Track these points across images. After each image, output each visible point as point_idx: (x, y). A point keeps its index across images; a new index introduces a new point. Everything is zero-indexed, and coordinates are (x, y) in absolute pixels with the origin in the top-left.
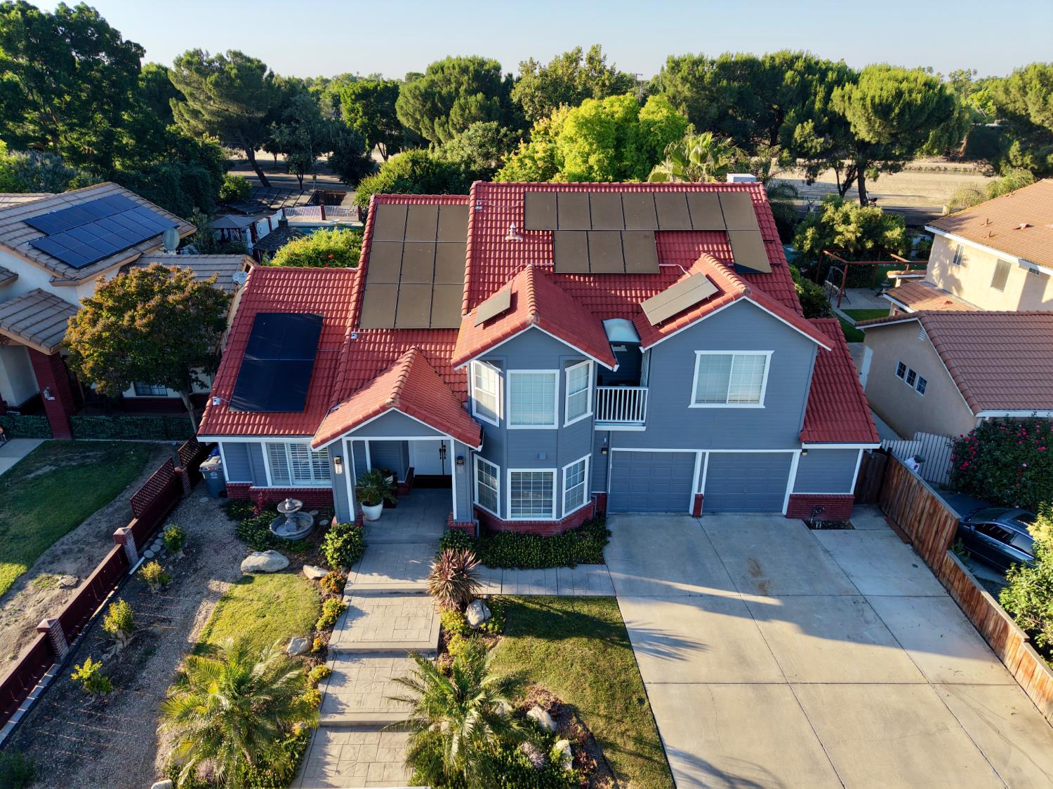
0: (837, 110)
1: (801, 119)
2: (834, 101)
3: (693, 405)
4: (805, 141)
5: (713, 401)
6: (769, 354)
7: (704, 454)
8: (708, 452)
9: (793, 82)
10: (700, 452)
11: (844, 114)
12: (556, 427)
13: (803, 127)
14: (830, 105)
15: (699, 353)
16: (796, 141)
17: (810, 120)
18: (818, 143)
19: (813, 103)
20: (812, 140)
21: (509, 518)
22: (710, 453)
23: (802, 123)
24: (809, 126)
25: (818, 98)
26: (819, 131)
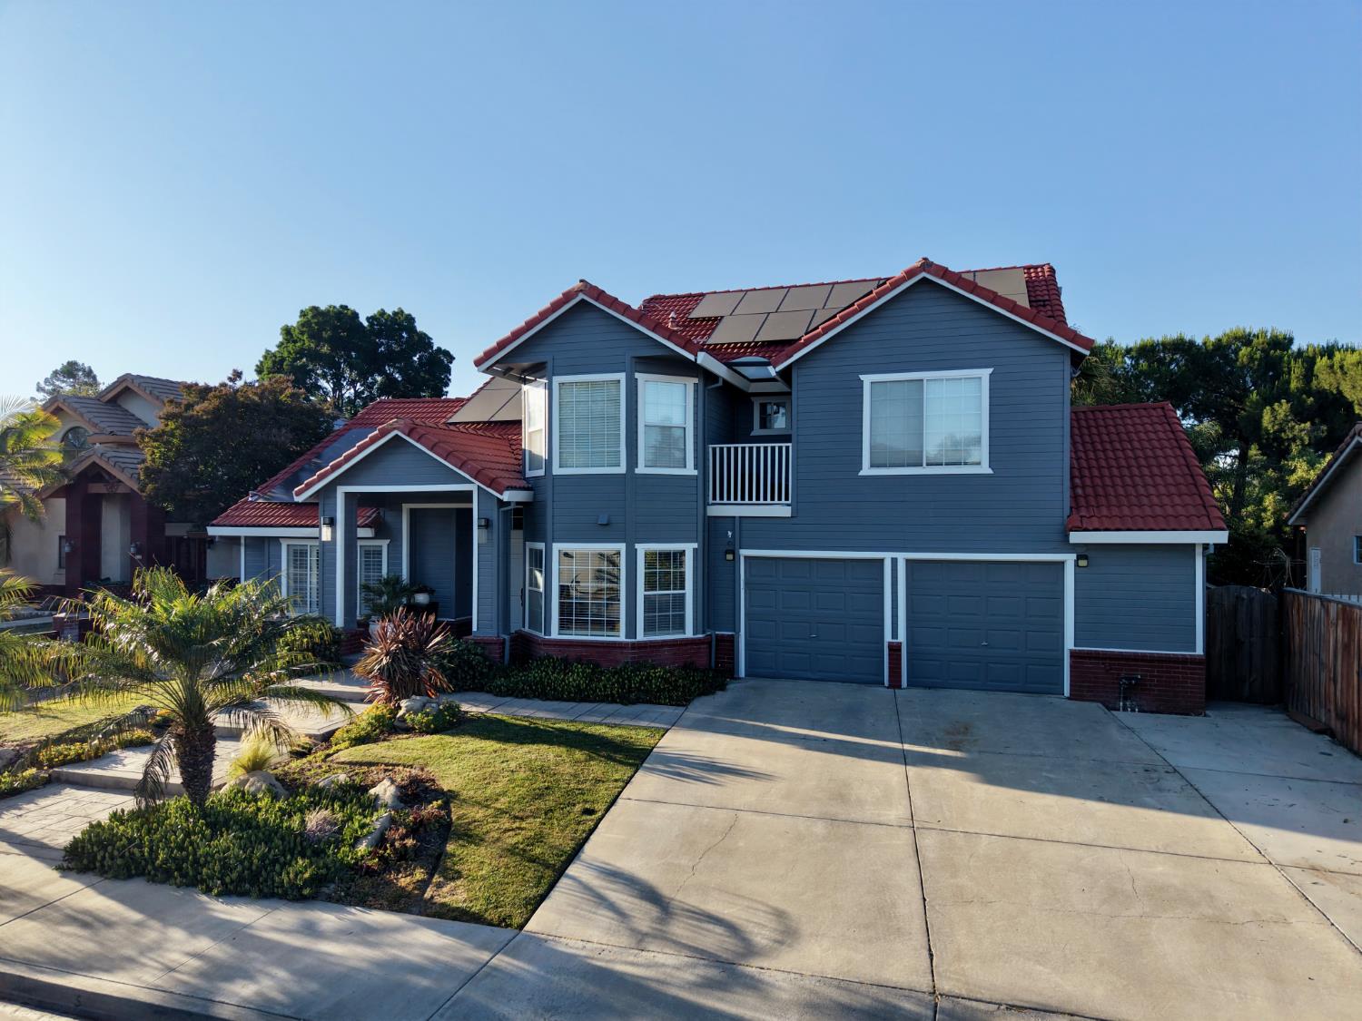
0: (1327, 387)
1: (1269, 400)
2: (1321, 376)
3: (866, 470)
4: (1282, 430)
5: (902, 465)
6: (985, 373)
7: (894, 561)
8: (902, 557)
9: (1251, 359)
10: (887, 556)
11: (1340, 392)
12: (622, 469)
13: (1273, 410)
14: (1315, 382)
15: (867, 379)
16: (1267, 430)
17: (1283, 401)
18: (1301, 431)
19: (1288, 382)
20: (1293, 427)
21: (555, 634)
22: (908, 562)
23: (1271, 405)
24: (1283, 408)
25: (1293, 376)
26: (1299, 414)
